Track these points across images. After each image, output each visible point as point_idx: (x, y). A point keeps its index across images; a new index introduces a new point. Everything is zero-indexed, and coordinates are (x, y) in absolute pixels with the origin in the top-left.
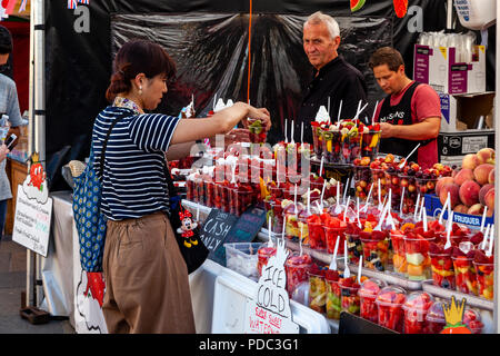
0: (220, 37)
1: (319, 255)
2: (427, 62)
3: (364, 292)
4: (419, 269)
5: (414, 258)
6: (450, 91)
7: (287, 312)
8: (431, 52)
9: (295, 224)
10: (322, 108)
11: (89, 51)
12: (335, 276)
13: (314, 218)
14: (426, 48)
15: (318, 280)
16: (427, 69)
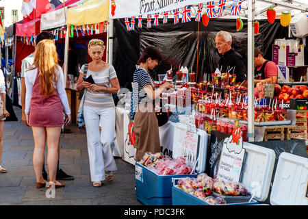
0: (185, 41)
1: (208, 116)
2: (277, 52)
3: (218, 123)
4: (235, 117)
5: (234, 113)
6: (287, 65)
7: (195, 131)
8: (279, 48)
9: (201, 107)
10: (217, 69)
11: (130, 47)
12: (211, 120)
13: (207, 104)
14: (277, 46)
15: (206, 122)
16: (278, 55)
